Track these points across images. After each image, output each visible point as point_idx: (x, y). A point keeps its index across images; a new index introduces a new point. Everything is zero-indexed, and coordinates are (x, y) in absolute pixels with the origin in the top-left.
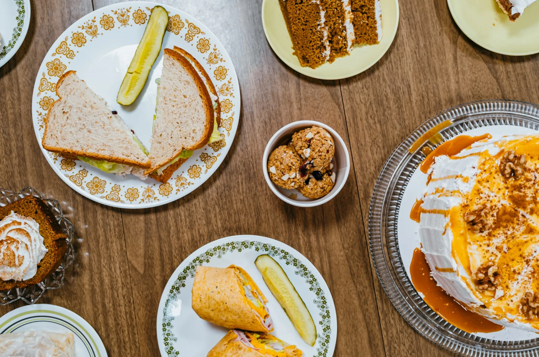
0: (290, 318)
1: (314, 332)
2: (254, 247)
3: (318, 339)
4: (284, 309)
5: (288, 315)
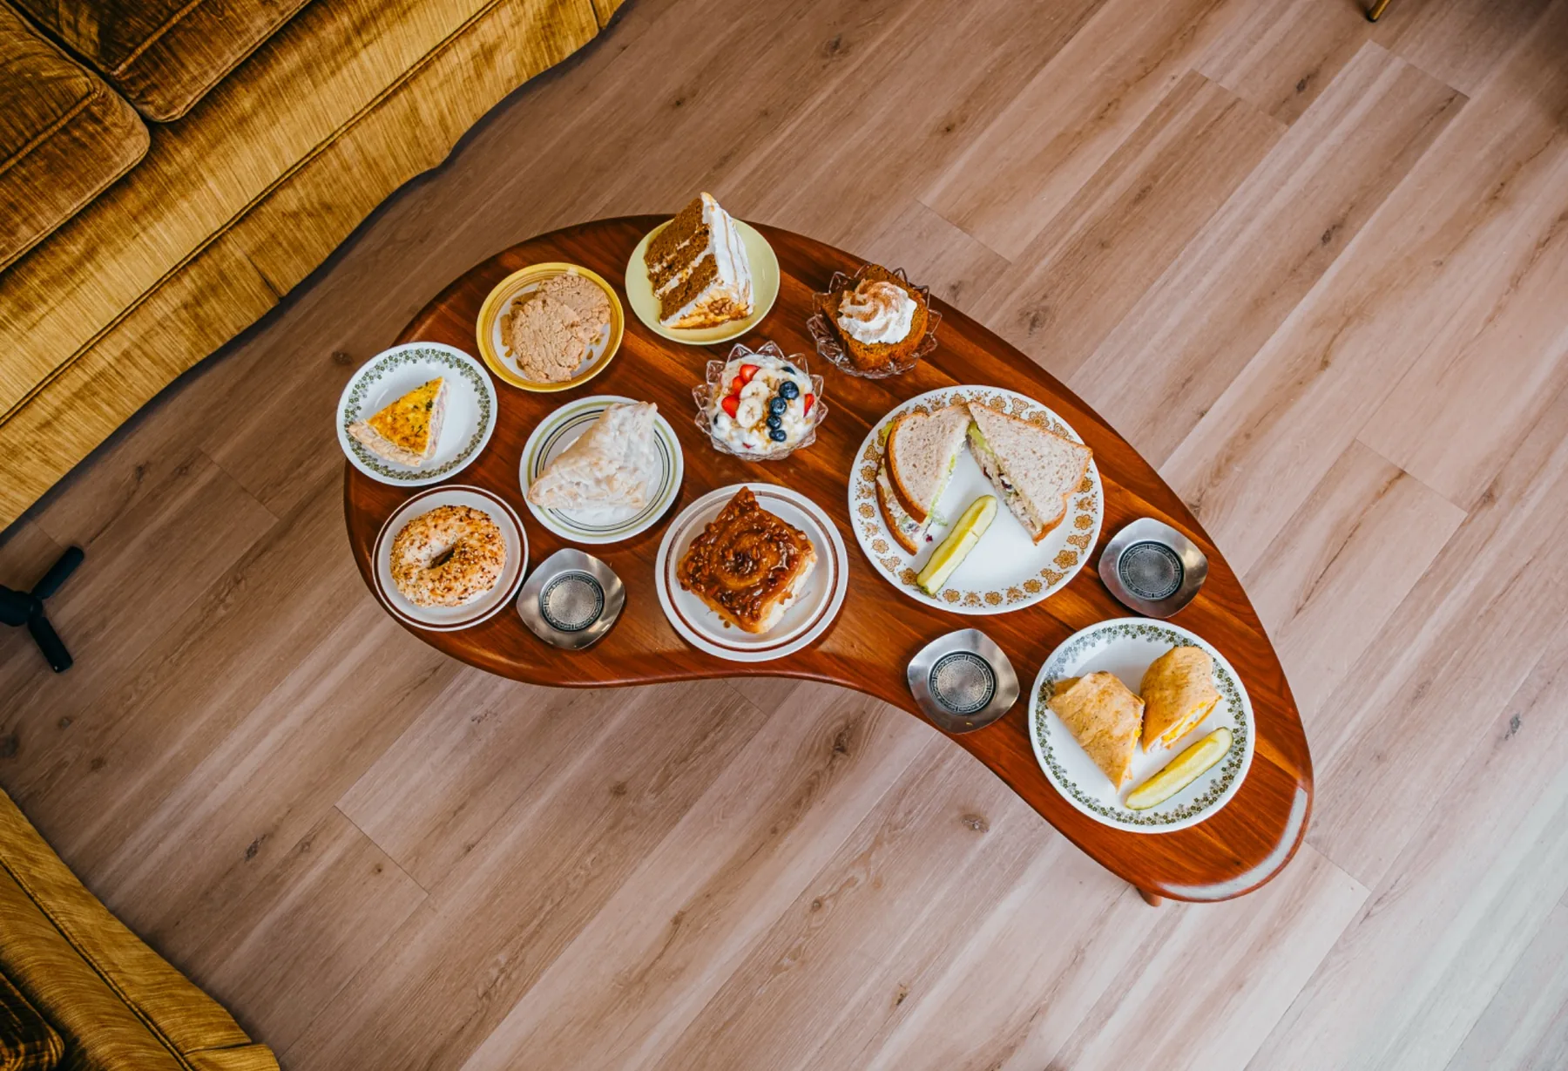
0: (1154, 777)
1: (1143, 806)
2: (1238, 726)
3: (1135, 812)
4: (1163, 770)
5: (1156, 775)
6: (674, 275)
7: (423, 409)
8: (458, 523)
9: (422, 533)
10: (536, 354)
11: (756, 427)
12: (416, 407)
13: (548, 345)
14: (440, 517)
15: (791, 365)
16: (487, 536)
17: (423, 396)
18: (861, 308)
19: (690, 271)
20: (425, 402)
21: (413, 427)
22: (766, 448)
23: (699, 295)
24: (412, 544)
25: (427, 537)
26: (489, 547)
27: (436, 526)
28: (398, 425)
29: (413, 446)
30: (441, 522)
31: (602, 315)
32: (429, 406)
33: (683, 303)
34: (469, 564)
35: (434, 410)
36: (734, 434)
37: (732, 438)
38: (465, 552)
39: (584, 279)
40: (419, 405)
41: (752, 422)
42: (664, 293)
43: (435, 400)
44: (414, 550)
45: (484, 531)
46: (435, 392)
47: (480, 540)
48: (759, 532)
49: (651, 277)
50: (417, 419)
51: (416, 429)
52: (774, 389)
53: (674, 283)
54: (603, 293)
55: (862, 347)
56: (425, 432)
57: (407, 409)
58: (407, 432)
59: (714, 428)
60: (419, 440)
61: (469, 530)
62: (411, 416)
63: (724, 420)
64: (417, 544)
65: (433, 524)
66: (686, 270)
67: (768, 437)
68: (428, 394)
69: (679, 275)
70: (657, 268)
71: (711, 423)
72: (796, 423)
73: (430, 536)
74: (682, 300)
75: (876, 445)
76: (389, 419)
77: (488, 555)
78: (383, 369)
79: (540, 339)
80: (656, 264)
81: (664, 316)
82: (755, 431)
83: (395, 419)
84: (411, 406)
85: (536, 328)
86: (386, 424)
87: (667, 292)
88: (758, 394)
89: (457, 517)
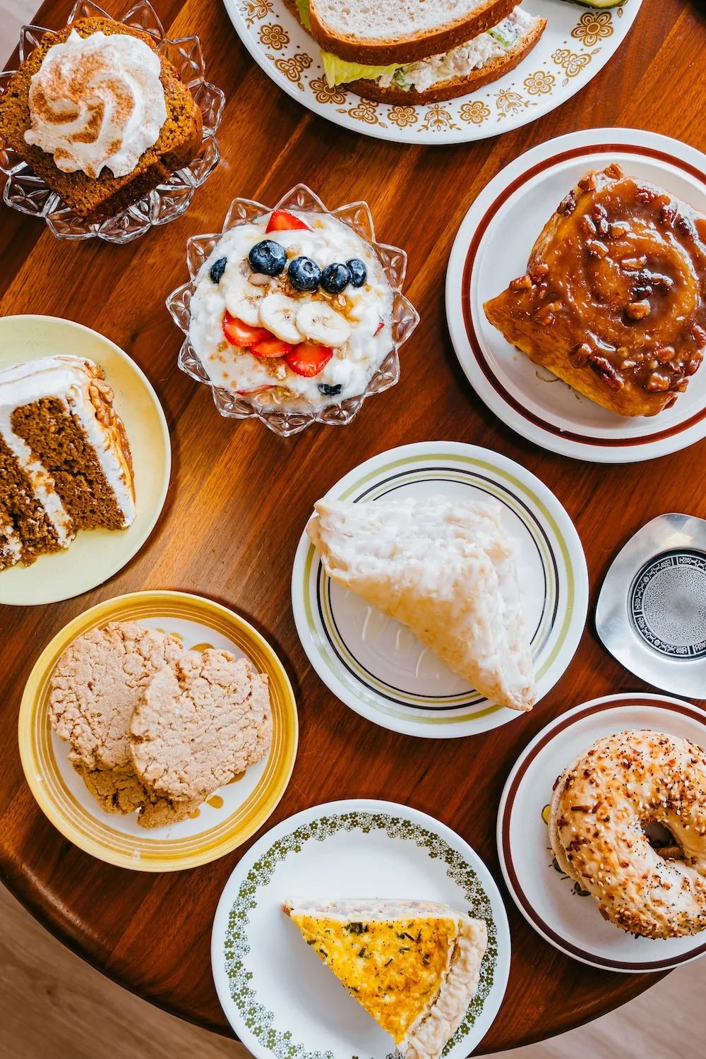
6: (38, 504)
7: (366, 938)
8: (611, 824)
9: (640, 888)
10: (232, 744)
11: (344, 312)
12: (361, 955)
13: (218, 722)
14: (605, 860)
15: (206, 267)
16: (628, 766)
17: (338, 943)
18: (108, 112)
19: (37, 466)
20: (350, 938)
21: (402, 951)
22: (379, 294)
23: (89, 441)
24: (659, 902)
25: (645, 877)
26: (646, 760)
27: (625, 865)
28: (400, 979)
29: (440, 945)
30: (613, 858)
31: (130, 635)
32: (357, 928)
33: (95, 478)
34: (691, 788)
35: (364, 919)
36: (358, 353)
37: (365, 358)
38: (670, 799)
39: (55, 682)
40: (357, 948)
41: (338, 318)
42: (66, 525)
43: (344, 920)
44: (667, 897)
45: (619, 773)
46: (327, 923)
47: (640, 777)
48: (590, 259)
49: (27, 559)
50: (386, 946)
51: (407, 943)
52: (265, 286)
53: (53, 507)
54: (81, 639)
55: (173, 125)
56: (411, 926)
57: (366, 969)
58: (412, 958)
59: (347, 393)
60: (426, 935)
61: (622, 803)
62: (380, 960)
63: (336, 371)
64: (658, 892)
65: (620, 870)
66: (33, 476)
67: (361, 290)
68: (332, 936)
69: (40, 492)
70: (14, 546)
71: (336, 400)
72: (328, 243)
73: (642, 873)
74: (90, 483)
75: (346, 107)
76: (389, 999)
77: (662, 759)
78: (272, 1033)
79: (207, 738)
80: (6, 548)
81: (114, 522)
82: (355, 312)
83: (390, 988)
84: (361, 963)
85: (187, 749)
86: (399, 1003)
87: (67, 518)
88: (286, 311)
89: (600, 827)
